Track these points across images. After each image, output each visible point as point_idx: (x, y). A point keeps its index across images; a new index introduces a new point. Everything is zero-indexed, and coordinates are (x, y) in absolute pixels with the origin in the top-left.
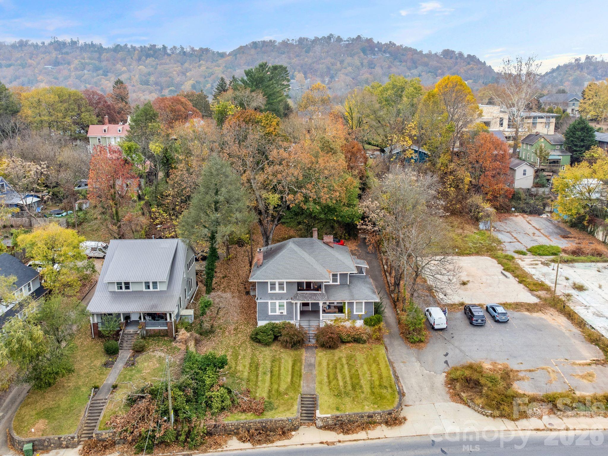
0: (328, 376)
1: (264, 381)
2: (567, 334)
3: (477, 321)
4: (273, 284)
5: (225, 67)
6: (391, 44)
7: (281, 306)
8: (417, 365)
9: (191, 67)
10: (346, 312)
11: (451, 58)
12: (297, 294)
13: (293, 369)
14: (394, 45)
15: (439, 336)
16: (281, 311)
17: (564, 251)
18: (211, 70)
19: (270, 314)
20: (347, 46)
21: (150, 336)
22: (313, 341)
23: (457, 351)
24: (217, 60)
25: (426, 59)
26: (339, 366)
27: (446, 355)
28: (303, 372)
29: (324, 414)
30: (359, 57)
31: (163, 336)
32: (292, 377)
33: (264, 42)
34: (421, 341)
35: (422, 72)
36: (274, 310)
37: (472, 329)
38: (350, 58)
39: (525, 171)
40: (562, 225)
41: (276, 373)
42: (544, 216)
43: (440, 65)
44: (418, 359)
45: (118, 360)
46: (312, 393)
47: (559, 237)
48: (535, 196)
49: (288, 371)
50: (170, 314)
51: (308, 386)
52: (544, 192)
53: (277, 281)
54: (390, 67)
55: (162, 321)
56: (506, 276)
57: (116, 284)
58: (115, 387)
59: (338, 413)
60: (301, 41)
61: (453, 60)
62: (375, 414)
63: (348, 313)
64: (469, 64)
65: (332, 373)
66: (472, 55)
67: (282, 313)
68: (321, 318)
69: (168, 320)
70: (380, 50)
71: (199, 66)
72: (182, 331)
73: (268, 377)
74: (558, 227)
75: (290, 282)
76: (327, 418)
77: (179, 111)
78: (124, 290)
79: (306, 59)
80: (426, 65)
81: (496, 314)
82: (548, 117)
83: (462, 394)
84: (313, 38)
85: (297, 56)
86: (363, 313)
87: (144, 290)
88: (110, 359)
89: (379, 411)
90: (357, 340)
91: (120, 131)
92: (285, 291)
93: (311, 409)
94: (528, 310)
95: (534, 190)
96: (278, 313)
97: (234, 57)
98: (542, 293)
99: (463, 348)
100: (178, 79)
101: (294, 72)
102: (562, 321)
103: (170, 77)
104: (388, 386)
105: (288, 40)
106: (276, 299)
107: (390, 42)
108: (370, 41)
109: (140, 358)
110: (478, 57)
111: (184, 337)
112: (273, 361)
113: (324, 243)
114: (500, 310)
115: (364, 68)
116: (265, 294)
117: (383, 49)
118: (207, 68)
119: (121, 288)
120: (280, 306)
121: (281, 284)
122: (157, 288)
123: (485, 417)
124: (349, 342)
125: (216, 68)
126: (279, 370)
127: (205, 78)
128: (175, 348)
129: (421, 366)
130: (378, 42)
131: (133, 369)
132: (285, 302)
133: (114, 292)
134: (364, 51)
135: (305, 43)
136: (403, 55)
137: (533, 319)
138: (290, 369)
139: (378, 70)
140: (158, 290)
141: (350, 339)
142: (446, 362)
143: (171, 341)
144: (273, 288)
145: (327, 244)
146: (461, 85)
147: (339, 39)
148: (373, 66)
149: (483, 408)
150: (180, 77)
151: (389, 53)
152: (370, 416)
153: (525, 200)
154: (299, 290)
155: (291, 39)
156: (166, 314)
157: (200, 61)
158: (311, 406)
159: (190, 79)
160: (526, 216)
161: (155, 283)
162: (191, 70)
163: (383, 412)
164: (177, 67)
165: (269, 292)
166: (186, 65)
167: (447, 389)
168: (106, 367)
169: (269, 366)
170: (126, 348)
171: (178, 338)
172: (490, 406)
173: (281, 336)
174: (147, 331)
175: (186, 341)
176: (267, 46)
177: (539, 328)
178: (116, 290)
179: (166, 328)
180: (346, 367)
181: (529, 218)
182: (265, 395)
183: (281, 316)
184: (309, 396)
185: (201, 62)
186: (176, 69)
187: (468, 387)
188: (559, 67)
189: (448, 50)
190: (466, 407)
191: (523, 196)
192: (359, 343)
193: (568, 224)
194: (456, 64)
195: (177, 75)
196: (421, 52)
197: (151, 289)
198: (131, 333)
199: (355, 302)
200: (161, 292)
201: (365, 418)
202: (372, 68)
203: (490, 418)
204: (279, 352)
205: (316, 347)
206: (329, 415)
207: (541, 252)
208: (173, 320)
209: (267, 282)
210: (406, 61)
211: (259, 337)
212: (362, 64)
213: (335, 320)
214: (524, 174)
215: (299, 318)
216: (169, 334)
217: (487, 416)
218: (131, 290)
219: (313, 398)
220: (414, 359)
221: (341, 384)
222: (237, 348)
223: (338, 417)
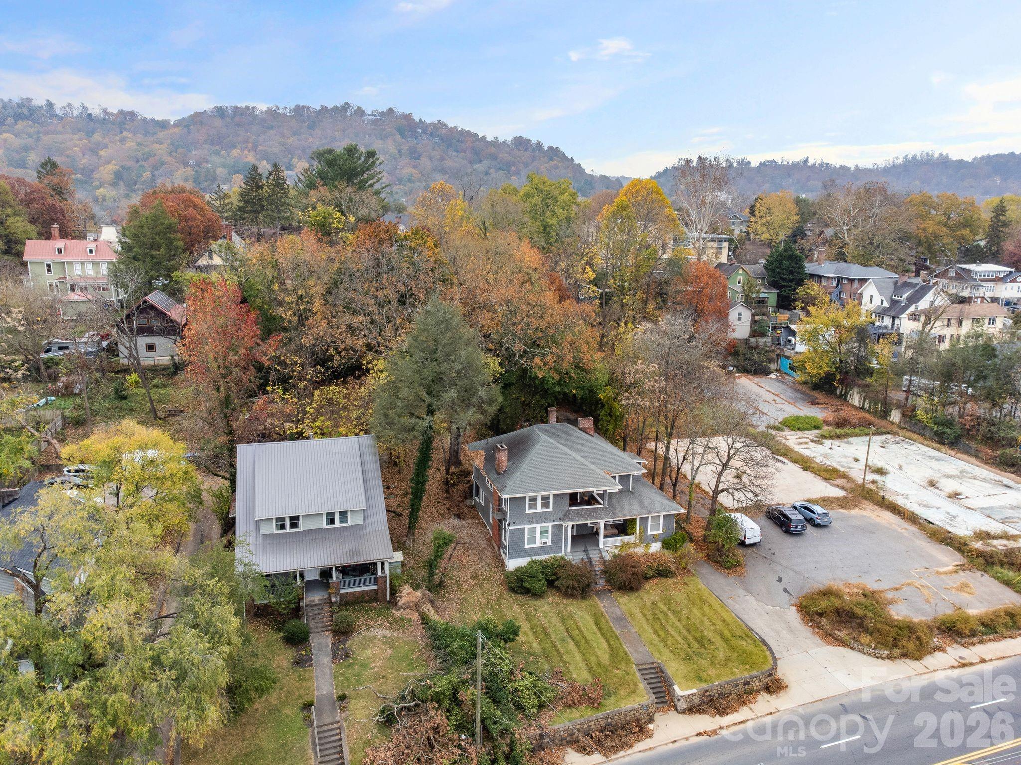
0: (655, 632)
1: (568, 652)
2: (906, 534)
3: (796, 527)
4: (533, 499)
5: (172, 144)
6: (441, 124)
7: (544, 532)
8: (751, 599)
9: (107, 141)
10: (637, 532)
11: (526, 150)
12: (569, 511)
13: (600, 628)
14: (446, 125)
15: (754, 555)
16: (544, 541)
17: (826, 423)
18: (147, 149)
19: (527, 546)
20: (375, 122)
21: (347, 604)
22: (602, 582)
23: (791, 573)
24: (155, 133)
25: (493, 150)
26: (661, 616)
27: (780, 580)
28: (617, 632)
29: (687, 689)
30: (394, 141)
31: (370, 601)
32: (608, 642)
33: (236, 107)
34: (738, 564)
35: (490, 168)
36: (533, 540)
37: (789, 541)
38: (380, 142)
39: (740, 314)
40: (802, 388)
41: (579, 638)
42: (773, 376)
43: (513, 159)
44: (749, 592)
45: (314, 652)
46: (651, 661)
47: (806, 403)
48: (755, 348)
49: (594, 633)
50: (383, 564)
51: (636, 651)
52: (765, 343)
53: (539, 495)
54: (442, 159)
55: (367, 577)
56: (783, 463)
57: (274, 521)
58: (342, 698)
59: (705, 686)
60: (298, 109)
61: (529, 153)
62: (752, 679)
63: (640, 533)
64: (551, 159)
65: (656, 626)
66: (555, 147)
67: (545, 543)
68: (601, 546)
69: (380, 573)
70: (424, 132)
71: (123, 141)
72: (406, 589)
73: (572, 645)
74: (797, 391)
75: (558, 495)
76: (693, 695)
77: (193, 218)
78: (288, 529)
79: (310, 140)
80: (494, 158)
81: (814, 516)
82: (721, 240)
83: (837, 632)
84: (318, 107)
85: (294, 134)
86: (660, 532)
87: (325, 526)
88: (303, 653)
89: (755, 673)
90: (663, 573)
91: (91, 251)
92: (551, 509)
93: (658, 685)
94: (842, 507)
95: (753, 340)
96: (538, 544)
97: (186, 130)
98: (840, 481)
99: (796, 568)
100: (84, 161)
101: (292, 158)
102: (887, 518)
103: (68, 157)
104: (744, 635)
105: (278, 108)
106: (538, 523)
107: (439, 121)
108: (408, 117)
109: (353, 643)
110: (563, 149)
111: (414, 599)
112: (563, 620)
113: (580, 429)
114: (818, 509)
115: (403, 157)
116: (522, 517)
117: (429, 131)
118: (139, 145)
119: (283, 527)
120: (542, 532)
121: (545, 498)
122: (347, 522)
123: (881, 661)
124: (651, 578)
125: (156, 146)
126: (581, 632)
127: (137, 161)
128: (402, 619)
129: (756, 599)
130: (421, 120)
131: (352, 664)
132: (550, 525)
133: (270, 536)
134: (401, 131)
135: (305, 113)
136: (458, 141)
137: (853, 517)
138: (596, 630)
139: (425, 162)
140: (349, 524)
141: (651, 573)
142: (785, 590)
143: (388, 609)
144: (533, 505)
145: (585, 430)
146: (658, 193)
147: (360, 112)
148: (416, 155)
149: (875, 649)
150: (87, 157)
151: (438, 137)
152: (746, 683)
153: (744, 354)
154: (571, 505)
155: (281, 106)
156: (375, 564)
157: (121, 133)
158: (655, 680)
159: (109, 163)
160: (750, 376)
161: (343, 515)
162: (106, 147)
163: (763, 674)
164: (80, 140)
165: (528, 512)
166: (97, 137)
167: (811, 629)
168: (301, 667)
169: (563, 629)
170: (316, 630)
171: (402, 602)
172: (885, 645)
173: (558, 579)
174: (341, 596)
175: (416, 605)
176: (242, 115)
177: (869, 530)
178: (275, 532)
179: (375, 587)
180: (670, 614)
181: (757, 379)
182: (585, 675)
183: (544, 549)
184: (647, 666)
185: (125, 134)
186: (77, 142)
187: (840, 622)
188: (666, 170)
189: (521, 138)
190: (849, 650)
191: (742, 350)
192: (666, 576)
193: (810, 385)
194: (534, 159)
195: (81, 155)
196: (484, 138)
197: (337, 524)
198: (317, 602)
199: (650, 516)
200: (354, 527)
201: (741, 686)
202: (416, 159)
203: (887, 661)
204: (562, 605)
205: (610, 591)
206: (694, 691)
207: (800, 426)
208: (387, 571)
209: (525, 497)
210: (465, 152)
211: (526, 585)
212: (400, 152)
213: (622, 546)
214: (739, 319)
215: (569, 549)
216: (380, 596)
217: (883, 659)
218: (301, 528)
219: (654, 668)
220: (741, 592)
221: (681, 641)
222: (497, 607)
223: (707, 691)
